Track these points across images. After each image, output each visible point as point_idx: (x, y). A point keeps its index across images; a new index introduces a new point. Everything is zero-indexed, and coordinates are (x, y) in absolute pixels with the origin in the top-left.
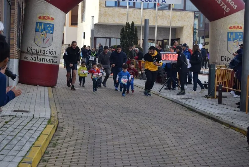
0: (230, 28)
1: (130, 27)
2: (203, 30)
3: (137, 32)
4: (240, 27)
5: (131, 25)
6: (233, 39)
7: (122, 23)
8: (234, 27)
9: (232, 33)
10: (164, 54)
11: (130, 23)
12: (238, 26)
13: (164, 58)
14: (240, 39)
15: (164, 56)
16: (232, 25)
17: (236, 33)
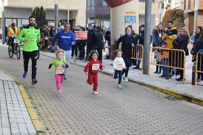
0: (127, 13)
1: (40, 11)
2: (94, 13)
3: (45, 14)
4: (134, 12)
5: (40, 9)
6: (129, 21)
7: (28, 6)
8: (130, 12)
9: (128, 17)
10: (77, 32)
11: (40, 7)
12: (132, 12)
13: (77, 36)
14: (134, 21)
15: (77, 34)
16: (128, 11)
17: (131, 16)
